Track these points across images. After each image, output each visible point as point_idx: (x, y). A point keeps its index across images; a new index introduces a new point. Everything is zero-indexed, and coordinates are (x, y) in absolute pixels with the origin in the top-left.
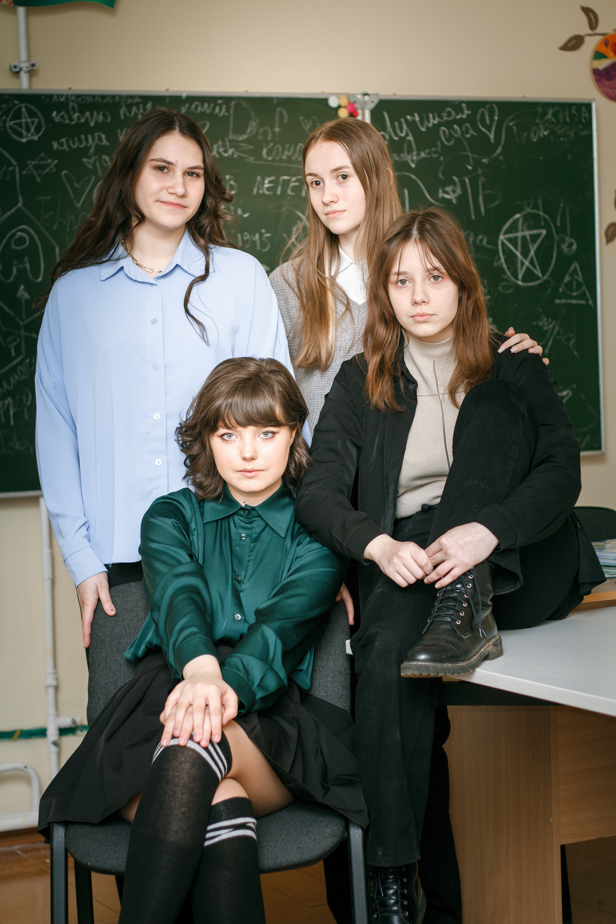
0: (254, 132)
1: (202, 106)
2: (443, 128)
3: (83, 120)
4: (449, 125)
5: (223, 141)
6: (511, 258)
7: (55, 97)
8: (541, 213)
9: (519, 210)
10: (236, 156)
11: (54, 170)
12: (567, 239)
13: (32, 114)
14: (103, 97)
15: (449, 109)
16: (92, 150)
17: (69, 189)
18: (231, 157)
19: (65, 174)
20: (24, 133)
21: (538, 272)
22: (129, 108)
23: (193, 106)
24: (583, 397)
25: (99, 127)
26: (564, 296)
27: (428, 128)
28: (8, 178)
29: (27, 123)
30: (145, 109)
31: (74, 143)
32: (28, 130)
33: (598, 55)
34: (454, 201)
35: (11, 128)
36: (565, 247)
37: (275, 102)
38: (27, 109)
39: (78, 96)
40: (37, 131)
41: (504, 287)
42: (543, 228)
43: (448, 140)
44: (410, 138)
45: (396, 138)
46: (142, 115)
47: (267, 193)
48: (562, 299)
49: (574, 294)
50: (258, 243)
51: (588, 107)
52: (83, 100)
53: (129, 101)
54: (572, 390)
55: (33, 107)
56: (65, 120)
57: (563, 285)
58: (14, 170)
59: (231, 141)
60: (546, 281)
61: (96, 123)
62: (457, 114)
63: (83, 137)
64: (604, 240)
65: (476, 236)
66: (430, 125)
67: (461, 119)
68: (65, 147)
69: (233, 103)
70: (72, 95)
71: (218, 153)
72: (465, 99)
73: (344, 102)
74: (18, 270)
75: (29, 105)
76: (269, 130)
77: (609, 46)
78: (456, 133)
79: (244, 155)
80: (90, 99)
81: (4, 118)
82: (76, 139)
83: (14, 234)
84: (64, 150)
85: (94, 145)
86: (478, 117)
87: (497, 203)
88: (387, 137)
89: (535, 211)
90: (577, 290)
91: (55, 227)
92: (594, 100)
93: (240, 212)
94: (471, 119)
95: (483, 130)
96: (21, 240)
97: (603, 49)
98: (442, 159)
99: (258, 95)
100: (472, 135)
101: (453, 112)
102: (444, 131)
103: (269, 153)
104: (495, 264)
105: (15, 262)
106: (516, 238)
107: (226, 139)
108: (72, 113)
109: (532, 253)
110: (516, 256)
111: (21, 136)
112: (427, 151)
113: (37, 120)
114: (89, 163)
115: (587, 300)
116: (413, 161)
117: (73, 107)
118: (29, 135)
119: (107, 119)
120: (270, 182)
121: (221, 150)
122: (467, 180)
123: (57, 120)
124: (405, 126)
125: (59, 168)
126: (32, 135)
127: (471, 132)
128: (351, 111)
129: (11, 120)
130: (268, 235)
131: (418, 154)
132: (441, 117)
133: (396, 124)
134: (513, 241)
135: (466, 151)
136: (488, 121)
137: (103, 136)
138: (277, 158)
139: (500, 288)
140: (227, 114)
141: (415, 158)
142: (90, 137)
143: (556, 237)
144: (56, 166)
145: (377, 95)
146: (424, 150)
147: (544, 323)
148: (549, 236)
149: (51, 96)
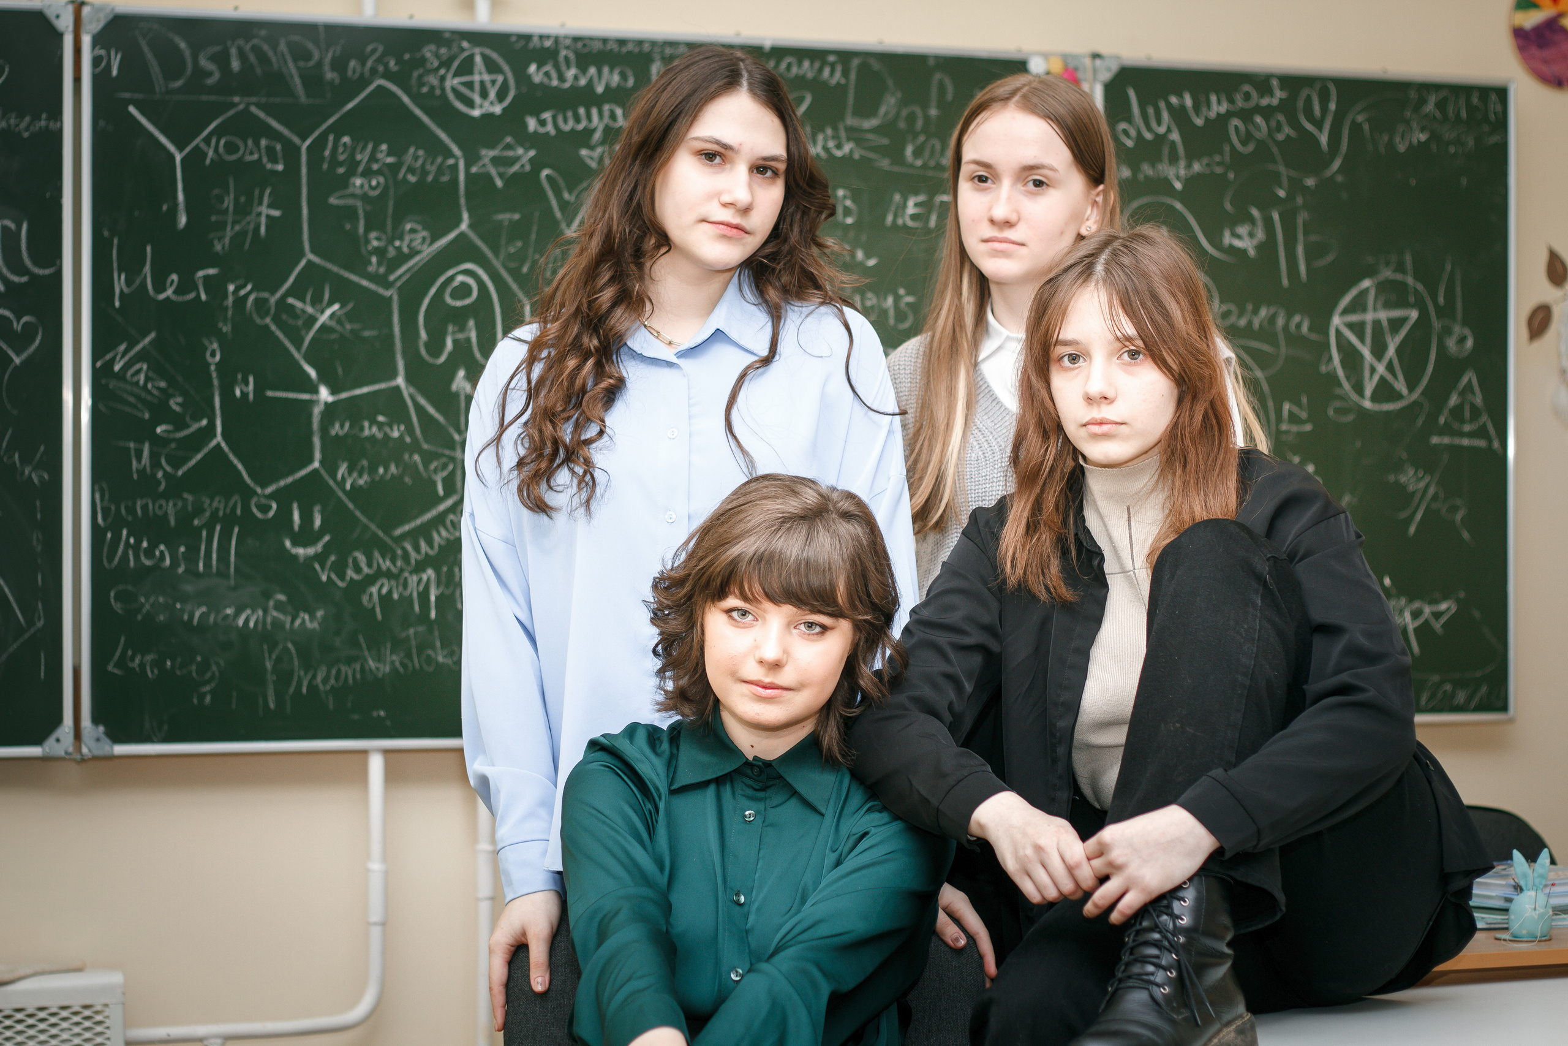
0: (891, 115)
1: (800, 64)
2: (1235, 122)
3: (583, 82)
4: (1246, 115)
5: (835, 129)
6: (1352, 359)
7: (536, 40)
8: (1410, 280)
9: (1370, 272)
10: (856, 156)
11: (528, 168)
12: (1458, 330)
13: (491, 67)
14: (622, 42)
15: (1247, 88)
16: (597, 136)
17: (554, 203)
18: (847, 159)
19: (547, 175)
20: (477, 99)
21: (1401, 386)
23: (783, 66)
24: (1477, 614)
25: (612, 95)
26: (1447, 430)
27: (1207, 120)
28: (445, 179)
29: (482, 83)
31: (565, 121)
32: (484, 94)
33: (1524, 3)
34: (1252, 253)
35: (454, 90)
36: (1451, 344)
37: (931, 62)
38: (485, 57)
39: (576, 39)
40: (501, 96)
41: (1337, 411)
42: (1411, 307)
43: (1244, 143)
44: (1175, 136)
45: (1148, 136)
47: (910, 223)
48: (1444, 436)
49: (1467, 428)
50: (892, 313)
51: (1502, 93)
52: (585, 46)
53: (668, 51)
54: (1458, 601)
55: (495, 56)
56: (551, 79)
57: (1445, 412)
58: (455, 166)
59: (850, 130)
60: (1415, 404)
61: (607, 87)
62: (1262, 96)
63: (582, 111)
64: (1525, 333)
65: (1289, 316)
66: (1212, 115)
67: (1269, 106)
68: (550, 128)
69: (855, 62)
70: (566, 37)
71: (826, 149)
72: (1276, 72)
73: (1057, 67)
74: (455, 342)
75: (488, 52)
76: (918, 111)
78: (1260, 130)
79: (871, 155)
80: (598, 46)
81: (442, 71)
82: (570, 114)
83: (451, 279)
84: (547, 133)
85: (601, 127)
86: (1300, 104)
87: (1329, 258)
88: (1133, 133)
89: (1399, 277)
90: (1471, 422)
91: (525, 269)
92: (1510, 82)
93: (860, 255)
94: (1287, 107)
95: (1309, 126)
96: (464, 291)
98: (1231, 176)
99: (899, 50)
100: (1288, 136)
101: (1254, 94)
102: (1236, 127)
103: (917, 153)
104: (1323, 369)
105: (450, 328)
106: (1362, 324)
107: (841, 126)
108: (563, 67)
109: (1391, 351)
110: (1361, 356)
111: (470, 104)
112: (1205, 161)
113: (500, 79)
114: (591, 158)
115: (1490, 440)
116: (1178, 178)
117: (566, 58)
118: (486, 104)
119: (626, 81)
120: (916, 205)
121: (831, 144)
122: (1276, 216)
123: (537, 79)
124: (1165, 116)
125: (537, 165)
126: (492, 103)
127: (1287, 130)
129: (456, 75)
130: (910, 299)
131: (1189, 166)
132: (1231, 101)
133: (1151, 111)
134: (1358, 329)
135: (1275, 163)
136: (1317, 110)
138: (932, 163)
139: (1331, 412)
140: (843, 81)
141: (1182, 173)
142: (594, 112)
143: (1436, 324)
144: (531, 160)
145: (1118, 58)
146: (1198, 157)
147: (1410, 478)
148: (1423, 321)
149: (527, 37)
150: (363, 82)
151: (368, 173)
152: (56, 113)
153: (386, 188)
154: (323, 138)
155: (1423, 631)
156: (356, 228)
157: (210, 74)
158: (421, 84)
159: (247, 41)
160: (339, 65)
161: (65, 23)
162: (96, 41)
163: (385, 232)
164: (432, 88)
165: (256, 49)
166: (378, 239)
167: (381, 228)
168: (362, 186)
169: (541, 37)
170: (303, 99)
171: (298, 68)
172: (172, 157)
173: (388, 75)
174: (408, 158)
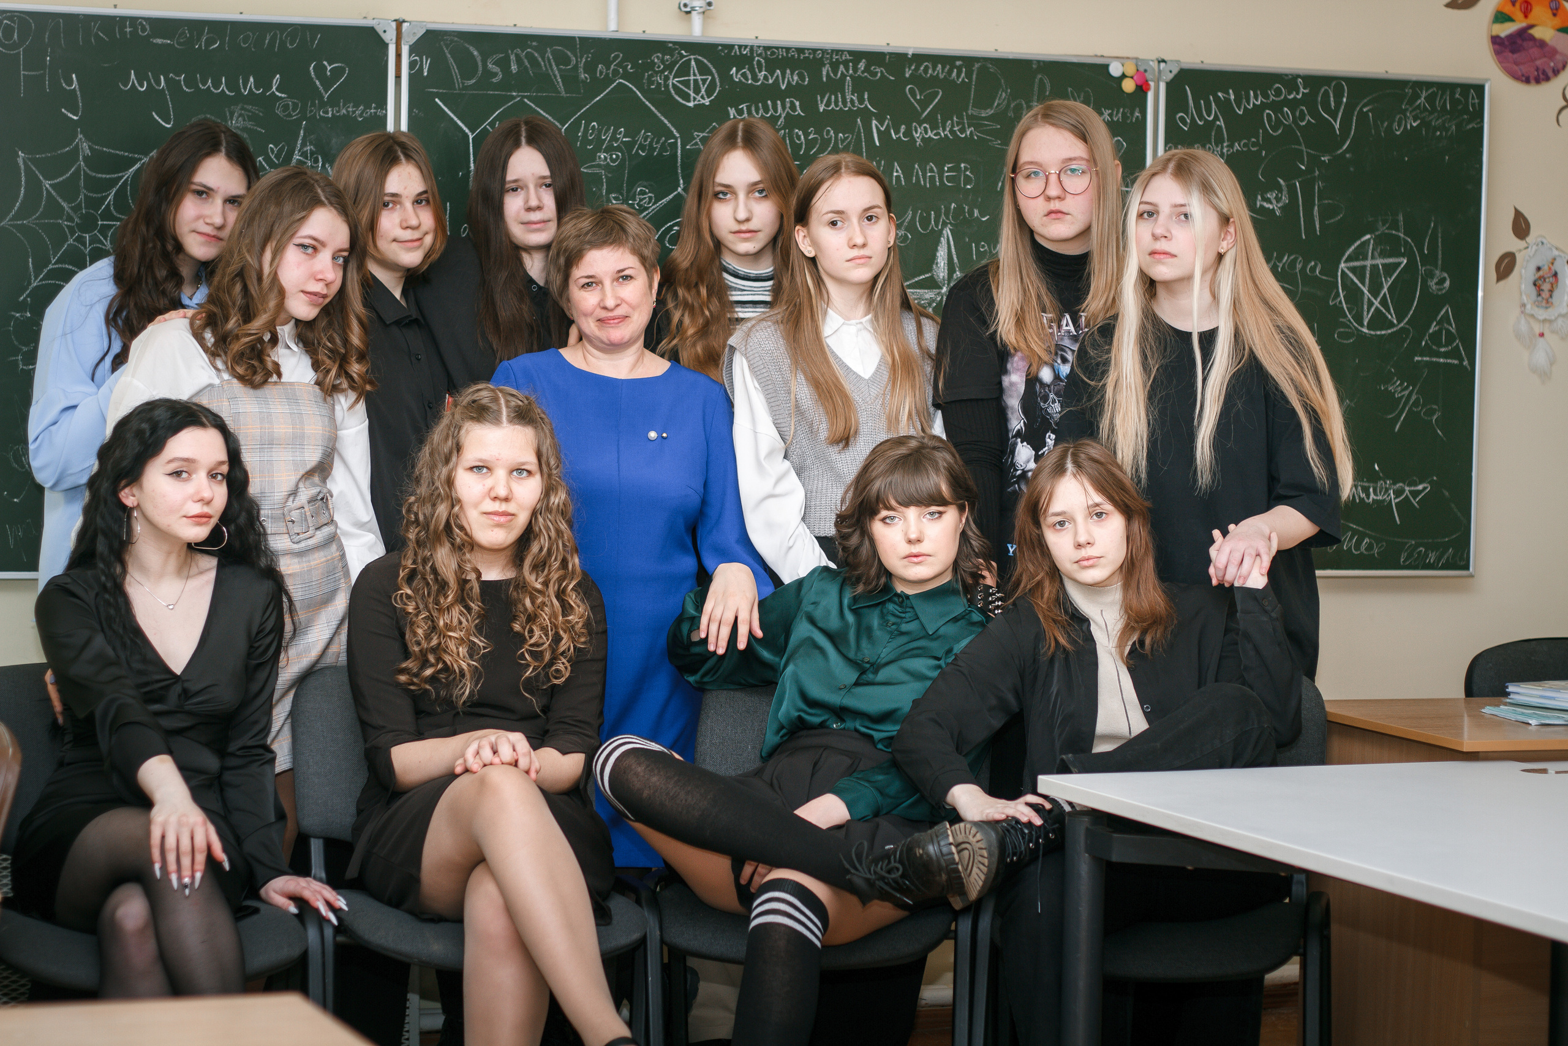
0: (1003, 106)
1: (934, 68)
2: (1268, 111)
3: (771, 81)
4: (1277, 107)
5: (960, 117)
6: (1354, 296)
7: (736, 48)
8: (1402, 235)
9: (1370, 229)
10: (975, 138)
12: (1437, 272)
13: (703, 70)
14: (800, 50)
15: (1277, 85)
18: (969, 140)
20: (692, 94)
21: (1392, 317)
22: (835, 66)
23: (922, 68)
24: (1446, 494)
25: (793, 92)
26: (1427, 351)
27: (1246, 110)
28: (667, 154)
29: (696, 81)
30: (855, 69)
32: (697, 91)
33: (1501, 17)
34: (1279, 212)
35: (675, 87)
36: (1432, 284)
37: (1034, 66)
38: (697, 61)
39: (766, 48)
40: (709, 93)
41: (1340, 335)
42: (1403, 255)
43: (1275, 129)
44: (1221, 123)
45: (1200, 123)
46: (851, 76)
48: (1426, 356)
49: (1443, 350)
51: (1479, 89)
52: (773, 53)
53: (835, 57)
54: (1432, 483)
55: (705, 61)
56: (747, 79)
57: (1427, 337)
58: (676, 143)
59: (969, 117)
60: (1403, 330)
61: (789, 85)
62: (1290, 94)
63: (769, 103)
64: (1493, 275)
65: (1306, 262)
66: (1250, 107)
67: (1295, 99)
69: (977, 65)
70: (759, 47)
71: (952, 132)
72: (1301, 74)
73: (1130, 70)
75: (700, 58)
77: (1518, 5)
78: (1286, 119)
80: (783, 53)
81: (666, 73)
82: (760, 105)
83: (670, 228)
85: (783, 116)
86: (1319, 98)
87: (1338, 218)
88: (1188, 120)
89: (1393, 232)
90: (1446, 346)
92: (1487, 80)
93: (976, 213)
94: (1309, 101)
95: (1325, 115)
97: (1508, 9)
98: (1263, 153)
99: (1011, 57)
100: (1309, 123)
101: (1283, 90)
102: (1269, 115)
104: (1330, 303)
106: (1364, 267)
107: (964, 114)
108: (757, 70)
109: (1384, 290)
110: (1363, 293)
111: (687, 98)
112: (1244, 142)
113: (709, 78)
115: (1461, 360)
117: (759, 62)
118: (699, 98)
119: (804, 81)
121: (956, 128)
122: (1297, 184)
123: (737, 79)
124: (1214, 107)
126: (702, 97)
127: (1308, 117)
128: (1139, 83)
129: (675, 77)
131: (1231, 146)
132: (1266, 96)
133: (1202, 103)
134: (1360, 272)
135: (1300, 144)
136: (1332, 104)
137: (797, 104)
139: (1336, 336)
140: (967, 80)
141: (1226, 150)
142: (779, 103)
143: (1422, 269)
145: (1178, 62)
146: (1237, 141)
147: (1397, 388)
148: (1411, 266)
149: (730, 47)
150: (608, 81)
151: (609, 149)
152: (383, 104)
153: (623, 160)
154: (577, 123)
155: (1404, 505)
156: (600, 190)
157: (495, 74)
158: (651, 83)
159: (523, 52)
160: (590, 68)
161: (390, 37)
162: (413, 50)
163: (622, 195)
164: (659, 84)
165: (530, 57)
166: (616, 199)
167: (619, 190)
168: (606, 158)
169: (740, 47)
170: (563, 94)
171: (560, 70)
172: (468, 136)
173: (626, 76)
174: (640, 138)
